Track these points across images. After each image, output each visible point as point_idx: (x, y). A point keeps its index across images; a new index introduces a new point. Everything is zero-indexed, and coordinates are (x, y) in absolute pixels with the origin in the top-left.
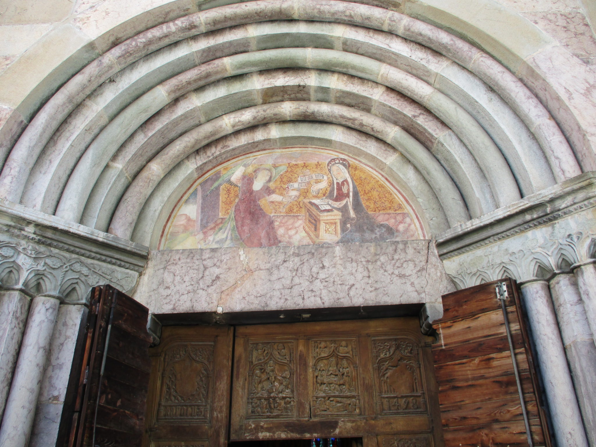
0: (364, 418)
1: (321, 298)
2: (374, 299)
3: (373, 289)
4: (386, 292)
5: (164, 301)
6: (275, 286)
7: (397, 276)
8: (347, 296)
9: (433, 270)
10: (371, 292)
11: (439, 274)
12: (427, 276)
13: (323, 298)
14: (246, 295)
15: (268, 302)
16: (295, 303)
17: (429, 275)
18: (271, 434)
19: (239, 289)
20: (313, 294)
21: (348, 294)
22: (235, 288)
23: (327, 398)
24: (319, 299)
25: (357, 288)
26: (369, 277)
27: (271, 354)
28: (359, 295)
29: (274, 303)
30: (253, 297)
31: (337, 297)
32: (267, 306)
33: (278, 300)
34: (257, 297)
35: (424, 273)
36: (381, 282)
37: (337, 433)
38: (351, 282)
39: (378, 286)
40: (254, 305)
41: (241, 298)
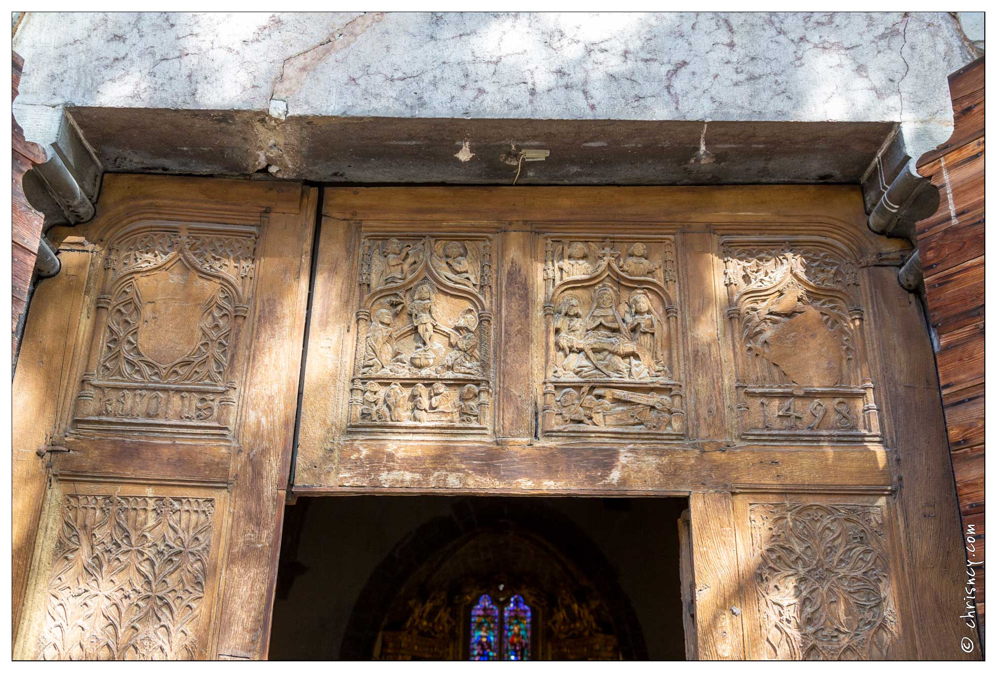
0: (694, 446)
1: (585, 92)
2: (746, 105)
3: (742, 77)
4: (783, 87)
5: (104, 72)
6: (447, 53)
7: (816, 46)
8: (666, 93)
9: (925, 36)
10: (736, 84)
11: (941, 48)
12: (906, 49)
13: (593, 92)
14: (360, 73)
15: (426, 97)
16: (507, 102)
17: (913, 48)
18: (417, 476)
19: (339, 56)
20: (562, 82)
21: (668, 88)
22: (328, 51)
23: (586, 389)
24: (581, 95)
25: (694, 73)
26: (731, 45)
27: (427, 268)
28: (698, 92)
29: (445, 98)
30: (379, 79)
31: (633, 93)
32: (423, 105)
33: (456, 92)
34: (392, 80)
35: (897, 41)
36: (768, 61)
37: (614, 482)
38: (678, 57)
39: (757, 71)
40: (384, 101)
41: (346, 79)
